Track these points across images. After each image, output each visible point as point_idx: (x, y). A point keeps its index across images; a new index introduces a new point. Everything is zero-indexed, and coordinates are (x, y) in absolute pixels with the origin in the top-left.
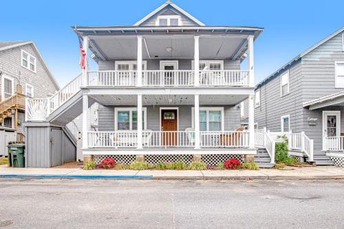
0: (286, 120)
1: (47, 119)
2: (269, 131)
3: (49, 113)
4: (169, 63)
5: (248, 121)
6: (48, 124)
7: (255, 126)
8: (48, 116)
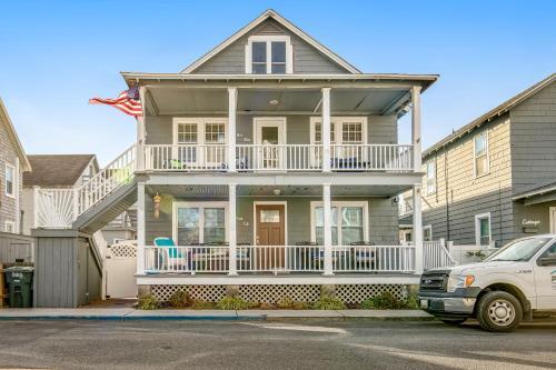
0: (484, 221)
1: (73, 224)
2: (451, 243)
3: (76, 214)
4: (269, 122)
5: (411, 222)
6: (77, 234)
7: (426, 233)
8: (75, 219)
